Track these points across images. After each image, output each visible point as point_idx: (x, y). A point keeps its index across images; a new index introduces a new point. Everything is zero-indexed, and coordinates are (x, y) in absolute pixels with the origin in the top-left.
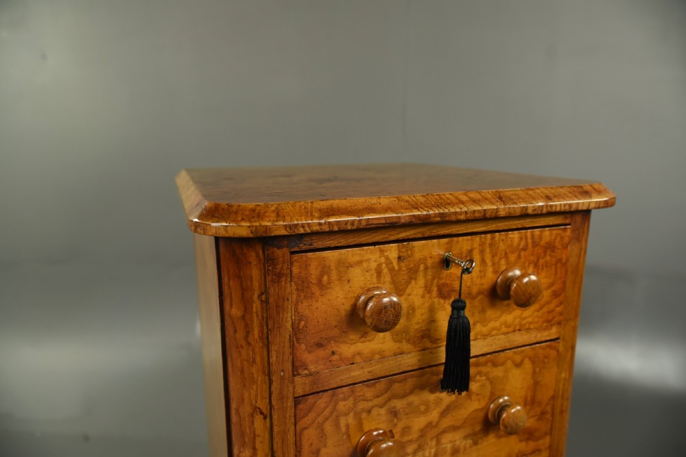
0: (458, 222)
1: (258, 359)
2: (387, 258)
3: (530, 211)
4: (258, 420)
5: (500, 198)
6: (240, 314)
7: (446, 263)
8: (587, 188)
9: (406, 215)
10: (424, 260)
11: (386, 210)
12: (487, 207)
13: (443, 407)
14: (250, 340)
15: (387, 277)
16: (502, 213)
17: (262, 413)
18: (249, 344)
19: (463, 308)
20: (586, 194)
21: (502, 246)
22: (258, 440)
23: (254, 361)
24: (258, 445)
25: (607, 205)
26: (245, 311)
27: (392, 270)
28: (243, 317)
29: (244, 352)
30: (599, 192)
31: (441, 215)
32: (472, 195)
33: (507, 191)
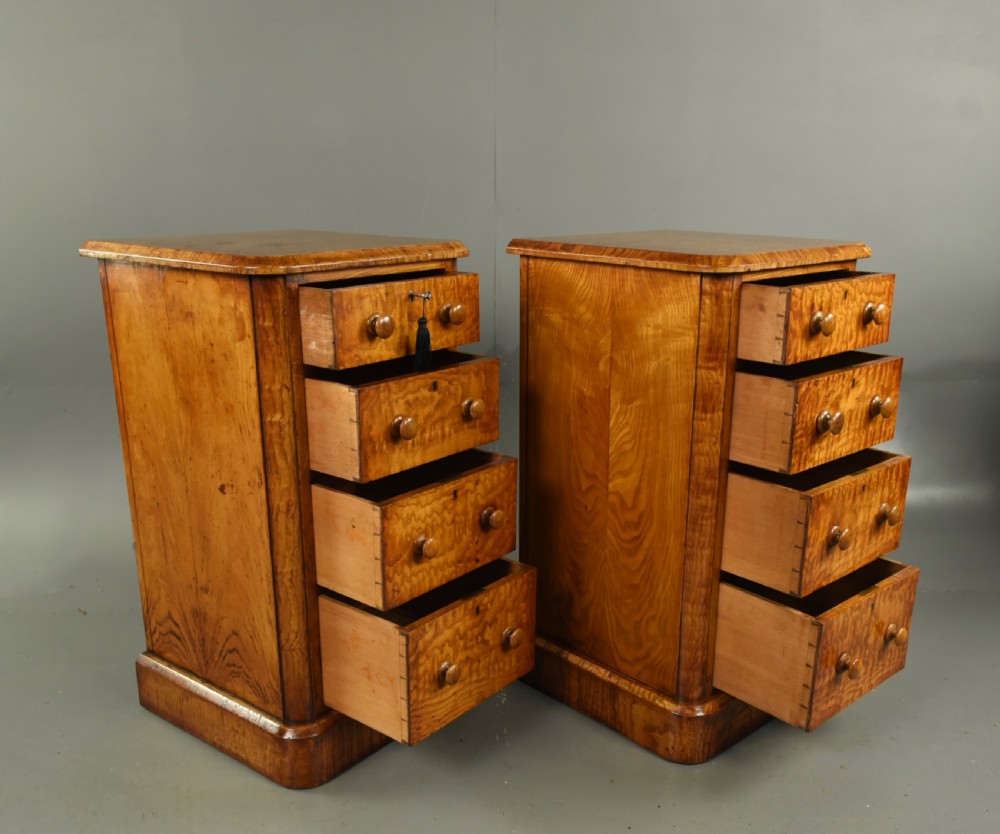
0: (384, 266)
1: (283, 352)
2: (380, 294)
3: (421, 259)
4: (285, 392)
5: (404, 251)
6: (271, 324)
7: (411, 297)
8: (452, 244)
9: (357, 262)
10: (400, 296)
11: (346, 259)
12: (399, 257)
13: (436, 402)
14: (278, 340)
15: (380, 307)
16: (407, 260)
17: (287, 387)
18: (277, 343)
19: (425, 323)
20: (451, 248)
21: (440, 286)
22: (285, 406)
23: (281, 354)
24: (285, 410)
25: (464, 255)
26: (275, 322)
27: (382, 301)
28: (274, 326)
29: (274, 349)
30: (458, 247)
31: (375, 262)
32: (389, 250)
33: (407, 247)
